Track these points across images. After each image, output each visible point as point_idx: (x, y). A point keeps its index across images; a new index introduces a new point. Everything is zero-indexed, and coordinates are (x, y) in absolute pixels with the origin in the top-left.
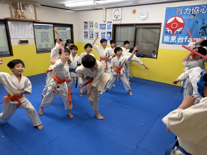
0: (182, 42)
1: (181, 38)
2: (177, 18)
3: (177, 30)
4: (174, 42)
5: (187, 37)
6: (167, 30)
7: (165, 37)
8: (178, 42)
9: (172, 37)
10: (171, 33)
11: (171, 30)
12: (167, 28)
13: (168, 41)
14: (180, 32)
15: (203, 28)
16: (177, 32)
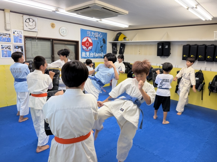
0: (93, 56)
1: (92, 53)
2: (88, 38)
3: (89, 48)
4: (88, 56)
5: (95, 53)
6: (83, 48)
7: (83, 53)
8: (91, 56)
9: (87, 53)
10: (86, 50)
11: (86, 48)
12: (83, 46)
13: (85, 56)
14: (91, 50)
15: (101, 47)
16: (89, 49)
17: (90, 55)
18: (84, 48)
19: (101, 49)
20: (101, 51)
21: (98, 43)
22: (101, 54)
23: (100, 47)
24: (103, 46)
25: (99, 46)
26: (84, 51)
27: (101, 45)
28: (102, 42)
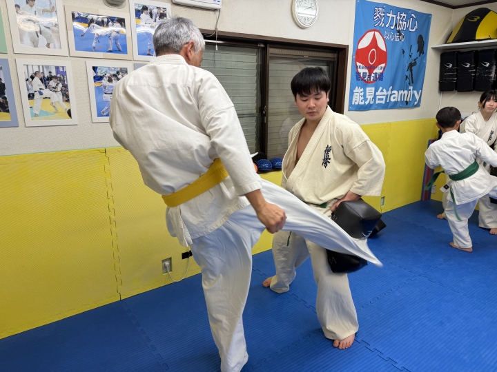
0: (383, 102)
1: (382, 91)
3: (375, 71)
5: (391, 87)
7: (356, 90)
8: (378, 102)
10: (367, 78)
11: (366, 71)
12: (358, 64)
13: (363, 103)
15: (411, 65)
16: (376, 74)
17: (375, 97)
18: (362, 71)
19: (408, 73)
20: (408, 81)
21: (404, 52)
22: (409, 90)
23: (407, 65)
24: (415, 64)
26: (360, 82)
27: (412, 60)
28: (415, 48)
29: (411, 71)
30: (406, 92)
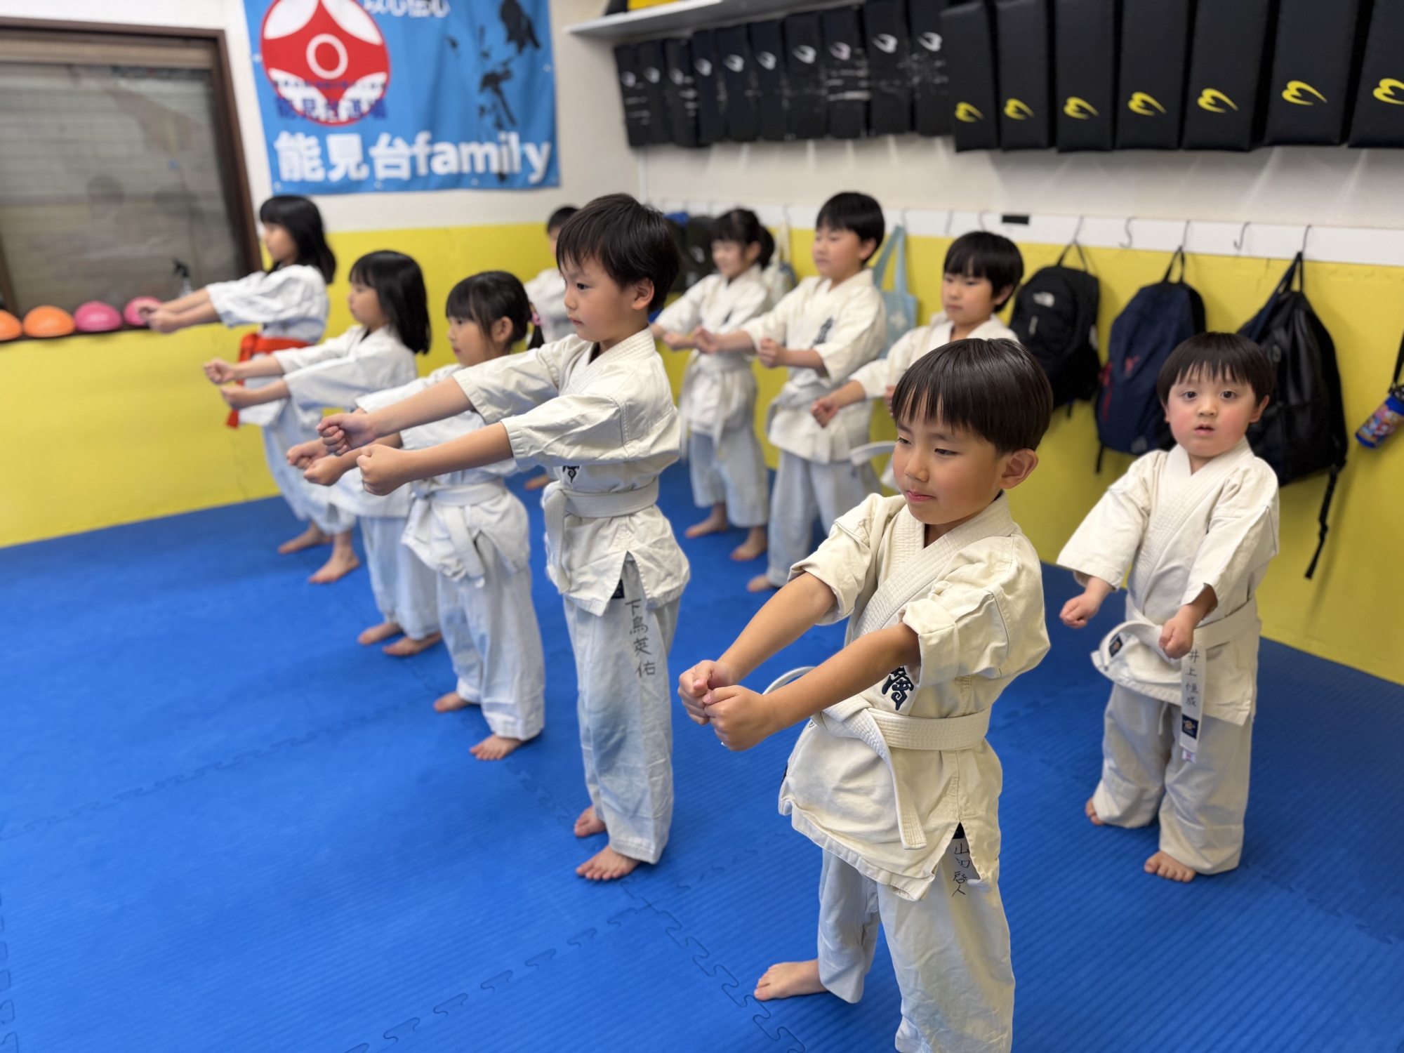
1: (391, 144)
4: (354, 175)
6: (287, 92)
8: (381, 173)
9: (333, 141)
10: (321, 111)
12: (278, 75)
13: (319, 175)
14: (378, 108)
15: (492, 81)
16: (356, 103)
17: (367, 159)
18: (296, 92)
19: (486, 99)
20: (489, 120)
21: (454, 44)
22: (499, 144)
23: (475, 80)
24: (507, 75)
25: (469, 70)
26: (298, 122)
27: (493, 65)
28: (496, 33)
29: (498, 92)
30: (490, 148)
